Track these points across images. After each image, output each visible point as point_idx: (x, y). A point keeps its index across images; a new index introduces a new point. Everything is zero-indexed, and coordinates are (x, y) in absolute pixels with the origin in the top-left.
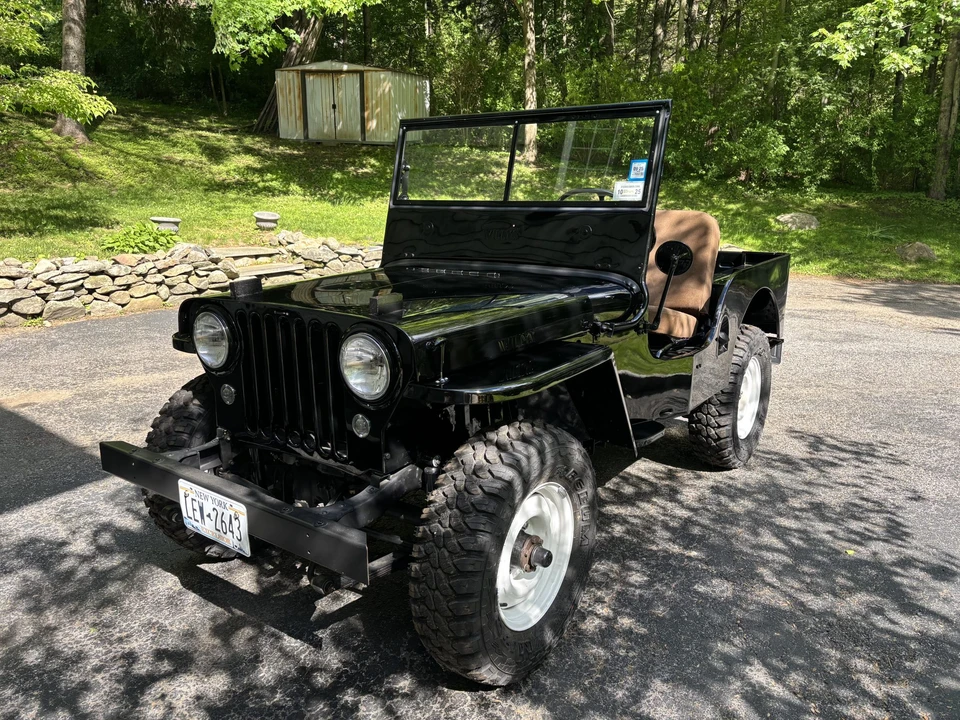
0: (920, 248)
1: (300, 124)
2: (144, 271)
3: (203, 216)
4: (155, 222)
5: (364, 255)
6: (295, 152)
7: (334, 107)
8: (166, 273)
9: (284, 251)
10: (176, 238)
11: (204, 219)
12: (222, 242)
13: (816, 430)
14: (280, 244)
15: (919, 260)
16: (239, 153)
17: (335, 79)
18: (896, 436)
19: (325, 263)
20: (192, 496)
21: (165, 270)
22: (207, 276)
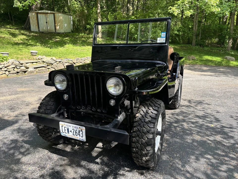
0: (193, 57)
1: (37, 27)
2: (1, 67)
3: (14, 52)
4: (2, 54)
5: (63, 61)
6: (37, 35)
7: (47, 23)
8: (7, 68)
9: (40, 61)
10: (8, 58)
11: (15, 53)
12: (22, 59)
13: (189, 99)
14: (39, 59)
15: (193, 60)
16: (20, 35)
17: (46, 15)
18: (206, 99)
19: (52, 64)
20: (64, 126)
21: (7, 67)
22: (20, 68)
